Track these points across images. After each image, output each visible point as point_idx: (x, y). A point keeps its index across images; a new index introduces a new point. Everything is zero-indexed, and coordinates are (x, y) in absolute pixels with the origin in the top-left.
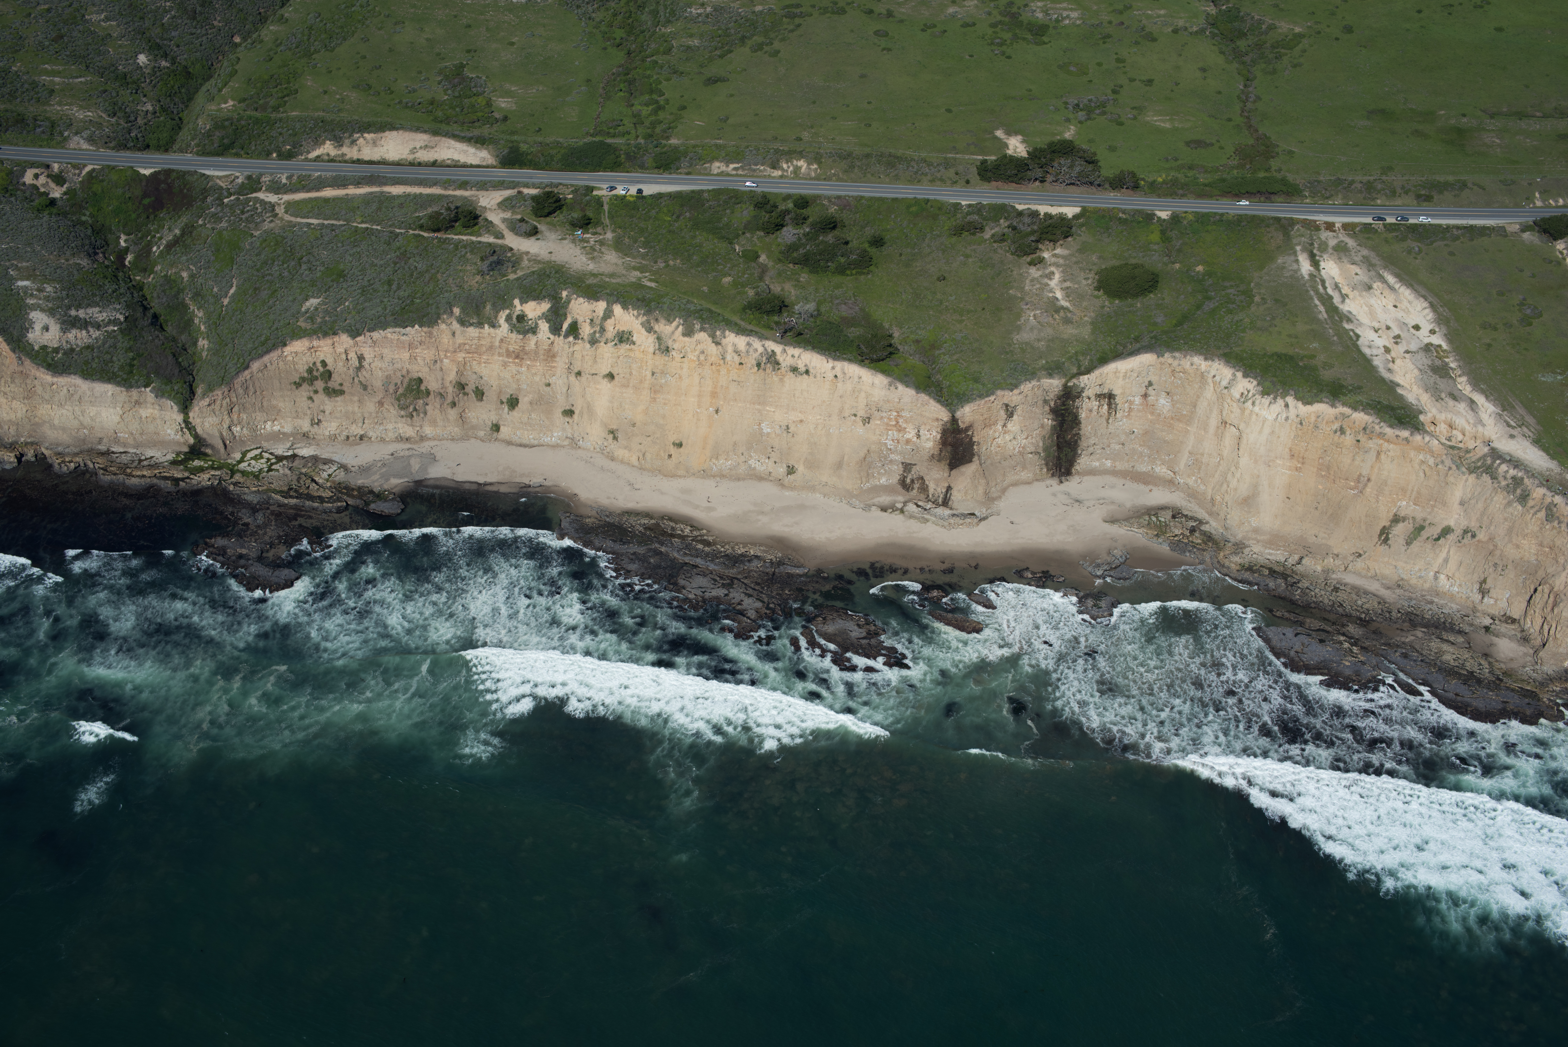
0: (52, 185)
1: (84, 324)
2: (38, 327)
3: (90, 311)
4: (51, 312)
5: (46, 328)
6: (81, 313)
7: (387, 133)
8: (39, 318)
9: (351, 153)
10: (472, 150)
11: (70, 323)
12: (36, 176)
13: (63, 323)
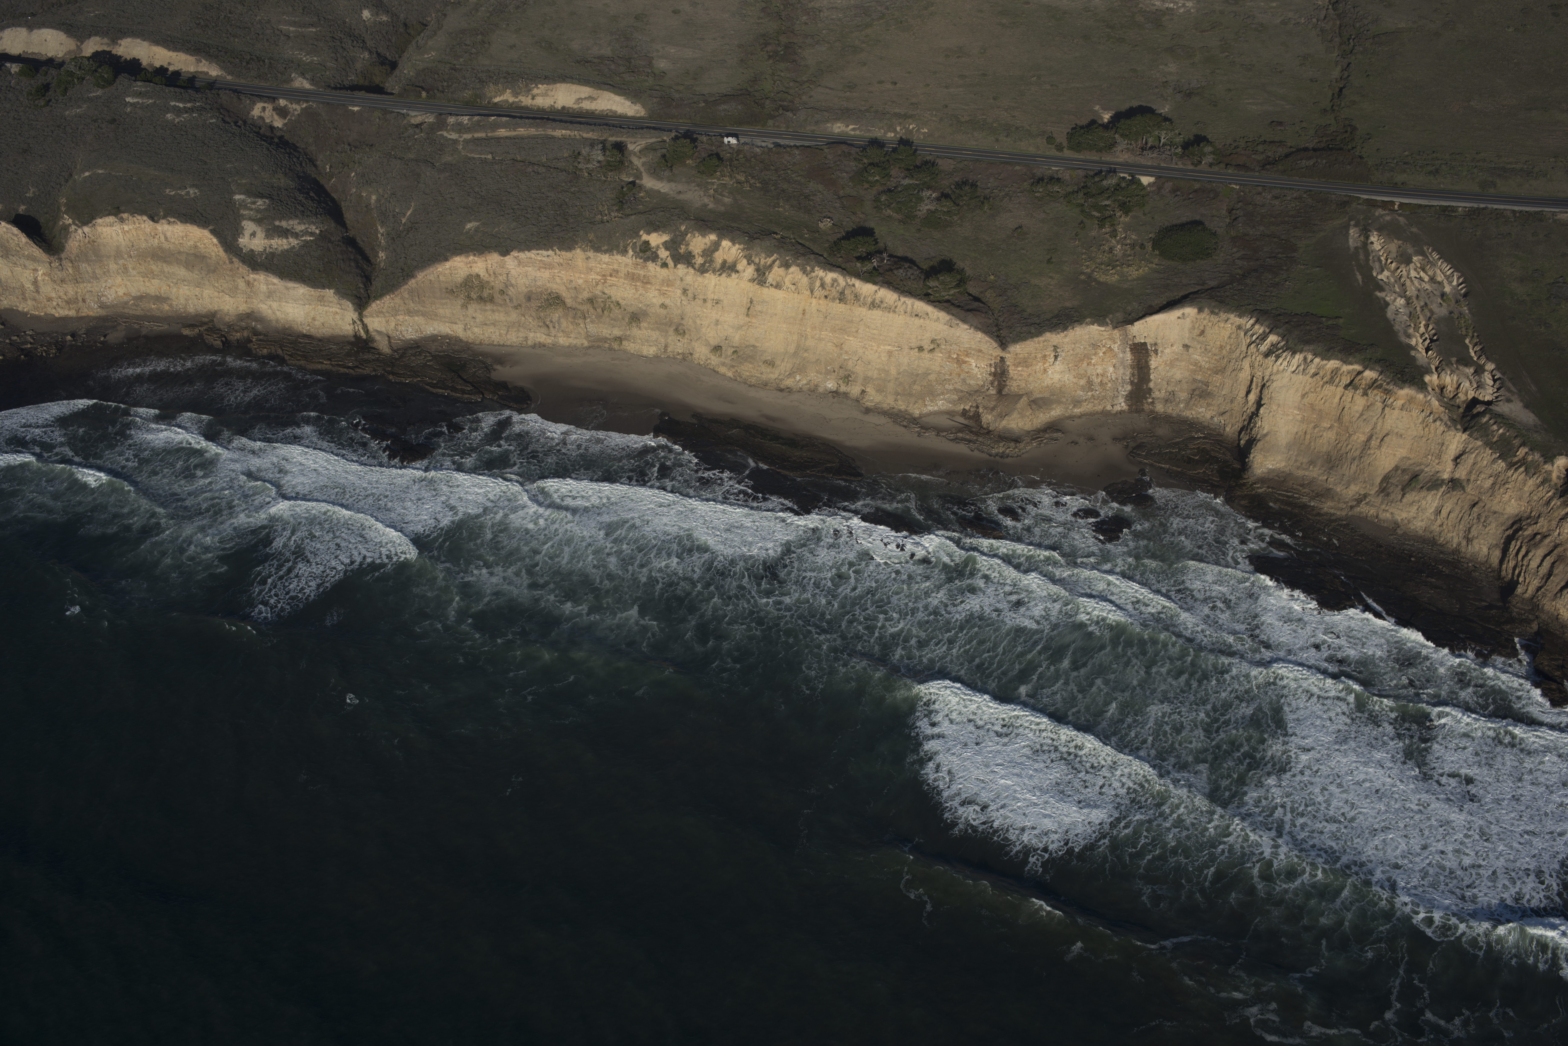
0: (276, 117)
1: (285, 233)
2: (247, 233)
3: (291, 222)
4: (258, 221)
5: (253, 234)
6: (284, 224)
7: (558, 85)
8: (249, 226)
9: (526, 101)
10: (628, 103)
11: (273, 232)
12: (264, 109)
13: (267, 231)
